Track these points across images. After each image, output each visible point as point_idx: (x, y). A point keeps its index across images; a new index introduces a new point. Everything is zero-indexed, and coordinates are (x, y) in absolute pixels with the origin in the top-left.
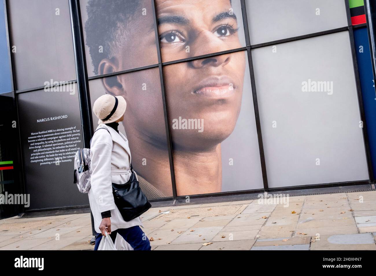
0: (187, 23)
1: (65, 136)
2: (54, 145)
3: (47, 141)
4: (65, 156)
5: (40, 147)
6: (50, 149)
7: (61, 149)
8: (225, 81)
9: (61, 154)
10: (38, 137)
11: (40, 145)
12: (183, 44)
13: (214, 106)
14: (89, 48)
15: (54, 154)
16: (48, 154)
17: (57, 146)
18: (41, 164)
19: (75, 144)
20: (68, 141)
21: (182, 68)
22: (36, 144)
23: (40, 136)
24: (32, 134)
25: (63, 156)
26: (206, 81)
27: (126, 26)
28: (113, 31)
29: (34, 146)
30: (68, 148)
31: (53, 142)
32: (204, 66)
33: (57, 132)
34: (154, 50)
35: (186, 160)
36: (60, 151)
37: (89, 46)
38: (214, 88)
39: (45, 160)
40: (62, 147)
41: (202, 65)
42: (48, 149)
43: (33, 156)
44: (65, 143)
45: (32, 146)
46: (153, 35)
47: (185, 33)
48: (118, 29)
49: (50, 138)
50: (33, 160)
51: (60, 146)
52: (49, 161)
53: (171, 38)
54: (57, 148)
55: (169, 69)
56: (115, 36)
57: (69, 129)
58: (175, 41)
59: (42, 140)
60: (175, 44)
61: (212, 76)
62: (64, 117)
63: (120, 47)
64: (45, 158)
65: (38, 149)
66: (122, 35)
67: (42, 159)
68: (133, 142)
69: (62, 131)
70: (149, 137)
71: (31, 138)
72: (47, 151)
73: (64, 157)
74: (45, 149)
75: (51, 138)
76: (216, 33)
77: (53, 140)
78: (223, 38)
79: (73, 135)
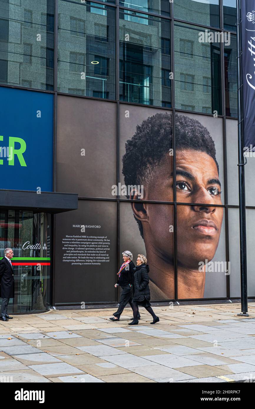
0: (193, 179)
1: (97, 243)
2: (86, 249)
3: (80, 244)
4: (95, 259)
5: (73, 249)
6: (83, 252)
7: (93, 253)
8: (212, 224)
9: (92, 258)
10: (72, 240)
11: (73, 247)
12: (189, 192)
13: (204, 239)
14: (124, 176)
15: (86, 256)
16: (80, 256)
17: (89, 250)
18: (72, 264)
19: (104, 251)
20: (99, 247)
21: (187, 209)
22: (69, 246)
23: (75, 240)
24: (67, 236)
25: (93, 259)
26: (200, 221)
27: (153, 168)
28: (144, 169)
29: (68, 247)
30: (98, 254)
31: (85, 246)
32: (201, 211)
33: (90, 239)
34: (170, 191)
35: (184, 274)
36: (91, 255)
37: (124, 175)
38: (205, 227)
39: (76, 261)
40: (93, 252)
41: (199, 210)
42: (81, 252)
43: (65, 256)
44: (96, 249)
45: (66, 247)
46: (171, 180)
47: (191, 185)
48: (147, 169)
49: (83, 243)
50: (65, 259)
51: (92, 250)
52: (80, 262)
53: (183, 187)
54: (89, 252)
55: (179, 208)
56: (145, 173)
57: (101, 237)
58: (185, 189)
59: (75, 243)
60: (185, 191)
61: (204, 219)
62: (97, 227)
63: (147, 182)
64: (77, 259)
65: (71, 250)
66: (150, 174)
67: (74, 259)
68: (150, 256)
69: (95, 239)
70: (161, 254)
71: (65, 239)
72: (79, 253)
73: (94, 261)
74: (77, 251)
75: (85, 243)
76: (209, 191)
77: (86, 244)
78: (213, 196)
79: (104, 243)
